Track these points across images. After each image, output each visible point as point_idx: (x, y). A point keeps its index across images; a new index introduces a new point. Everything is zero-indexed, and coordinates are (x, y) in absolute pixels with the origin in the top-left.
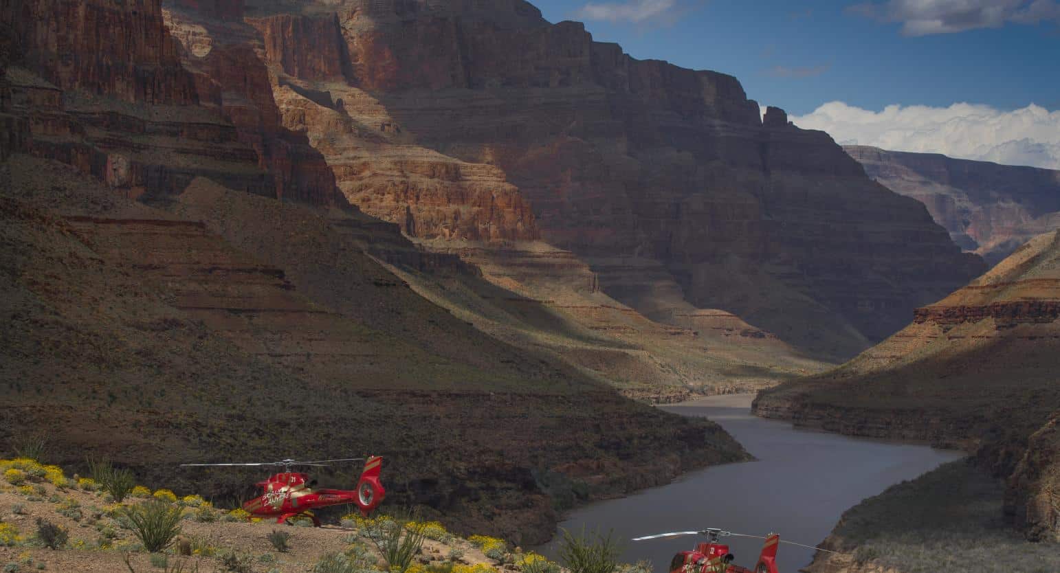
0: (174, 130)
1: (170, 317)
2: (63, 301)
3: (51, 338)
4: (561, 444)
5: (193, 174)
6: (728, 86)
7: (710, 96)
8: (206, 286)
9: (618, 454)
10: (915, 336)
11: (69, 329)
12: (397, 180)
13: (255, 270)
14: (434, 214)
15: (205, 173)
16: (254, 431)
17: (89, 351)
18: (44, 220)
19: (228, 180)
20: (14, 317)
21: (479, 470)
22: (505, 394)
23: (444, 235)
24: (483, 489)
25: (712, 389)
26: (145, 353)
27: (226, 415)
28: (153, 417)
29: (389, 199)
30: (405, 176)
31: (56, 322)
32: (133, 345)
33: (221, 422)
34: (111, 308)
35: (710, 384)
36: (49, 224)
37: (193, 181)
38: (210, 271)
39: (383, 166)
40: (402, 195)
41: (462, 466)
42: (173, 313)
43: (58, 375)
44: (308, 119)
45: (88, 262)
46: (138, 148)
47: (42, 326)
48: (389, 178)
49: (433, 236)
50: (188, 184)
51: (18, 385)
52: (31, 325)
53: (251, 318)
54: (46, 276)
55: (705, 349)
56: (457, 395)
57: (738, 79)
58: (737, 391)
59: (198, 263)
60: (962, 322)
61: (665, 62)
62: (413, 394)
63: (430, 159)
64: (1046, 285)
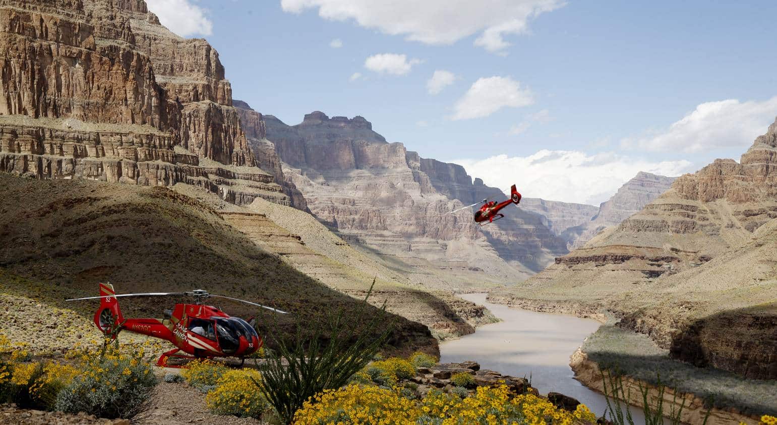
0: (248, 177)
2: (214, 244)
3: (210, 261)
4: (430, 315)
5: (255, 196)
6: (460, 170)
7: (452, 173)
8: (268, 243)
9: (452, 319)
10: (556, 269)
11: (218, 257)
12: (330, 205)
13: (289, 236)
14: (344, 219)
15: (260, 196)
16: (314, 308)
17: (229, 268)
18: (202, 206)
19: (270, 199)
20: (191, 251)
21: (407, 327)
22: (404, 292)
23: (349, 228)
24: (409, 336)
25: (463, 292)
26: (256, 270)
27: (300, 300)
29: (326, 213)
30: (333, 204)
31: (212, 254)
32: (249, 265)
33: (298, 304)
34: (236, 248)
35: (462, 289)
36: (204, 208)
37: (255, 199)
38: (269, 236)
39: (324, 199)
40: (332, 212)
43: (215, 280)
44: (293, 180)
45: (224, 227)
46: (231, 184)
47: (205, 255)
48: (326, 204)
49: (344, 228)
50: (253, 200)
51: (195, 284)
52: (199, 255)
53: (288, 257)
54: (205, 232)
55: (455, 275)
56: (383, 292)
57: (464, 167)
58: (473, 292)
59: (264, 232)
60: (578, 264)
61: (434, 160)
62: (364, 292)
63: (342, 197)
64: (618, 247)
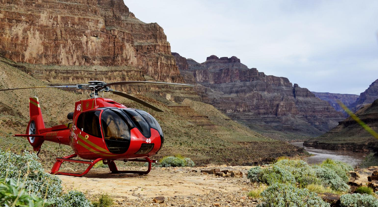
0: (180, 89)
1: (190, 125)
2: (165, 121)
3: (164, 130)
4: (276, 153)
5: (185, 98)
6: (286, 80)
7: (282, 82)
8: (192, 120)
10: (340, 128)
11: (168, 128)
13: (202, 116)
15: (187, 98)
16: (216, 151)
19: (192, 99)
26: (186, 133)
27: (209, 148)
28: (193, 148)
31: (165, 126)
32: (183, 131)
34: (176, 123)
36: (160, 104)
38: (192, 117)
39: (218, 98)
41: (261, 158)
42: (191, 124)
46: (173, 93)
50: (184, 100)
53: (202, 127)
54: (161, 116)
56: (251, 142)
57: (288, 78)
59: (190, 115)
60: (351, 124)
62: (241, 142)
63: (227, 97)
64: (372, 115)
